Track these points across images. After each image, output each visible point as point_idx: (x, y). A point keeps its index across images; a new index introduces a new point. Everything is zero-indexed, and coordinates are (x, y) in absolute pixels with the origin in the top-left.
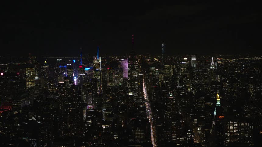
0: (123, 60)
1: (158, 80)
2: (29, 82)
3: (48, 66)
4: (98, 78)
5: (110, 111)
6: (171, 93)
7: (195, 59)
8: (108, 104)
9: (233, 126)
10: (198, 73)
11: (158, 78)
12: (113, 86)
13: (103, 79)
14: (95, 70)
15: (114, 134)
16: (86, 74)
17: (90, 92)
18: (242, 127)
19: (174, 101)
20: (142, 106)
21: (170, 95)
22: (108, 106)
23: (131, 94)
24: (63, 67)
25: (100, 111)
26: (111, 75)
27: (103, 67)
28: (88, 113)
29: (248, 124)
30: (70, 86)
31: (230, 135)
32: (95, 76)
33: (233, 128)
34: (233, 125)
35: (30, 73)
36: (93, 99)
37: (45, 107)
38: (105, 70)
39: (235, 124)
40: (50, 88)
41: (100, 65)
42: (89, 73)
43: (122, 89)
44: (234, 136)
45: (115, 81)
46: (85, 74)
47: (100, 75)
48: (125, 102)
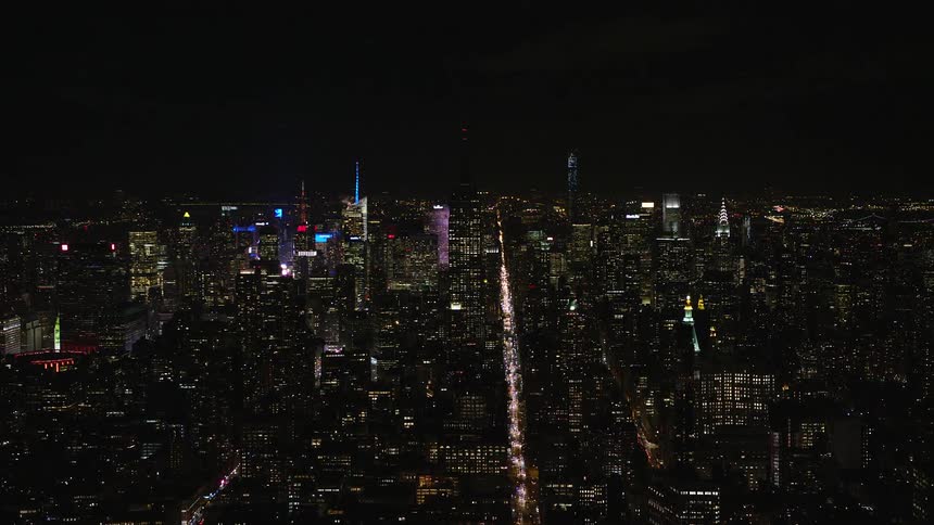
0: (438, 207)
1: (548, 270)
2: (141, 275)
3: (194, 228)
4: (357, 263)
5: (393, 359)
6: (572, 300)
7: (676, 206)
8: (386, 337)
9: (733, 385)
10: (676, 250)
11: (549, 263)
12: (405, 291)
13: (372, 267)
14: (347, 240)
15: (403, 414)
16: (319, 252)
17: (333, 306)
18: (758, 386)
19: (580, 323)
20: (490, 345)
21: (570, 305)
22: (387, 343)
23: (456, 307)
24: (242, 229)
25: (363, 357)
26: (399, 256)
27: (371, 229)
28: (329, 363)
29: (771, 378)
30: (270, 289)
31: (723, 409)
32: (347, 258)
33: (733, 390)
34: (733, 380)
35: (143, 247)
36: (341, 328)
37: (197, 345)
38: (379, 242)
39: (739, 378)
40: (208, 294)
41: (365, 224)
42: (328, 249)
43: (433, 299)
44: (734, 411)
45: (410, 276)
46: (315, 253)
47: (363, 254)
48: (441, 333)
